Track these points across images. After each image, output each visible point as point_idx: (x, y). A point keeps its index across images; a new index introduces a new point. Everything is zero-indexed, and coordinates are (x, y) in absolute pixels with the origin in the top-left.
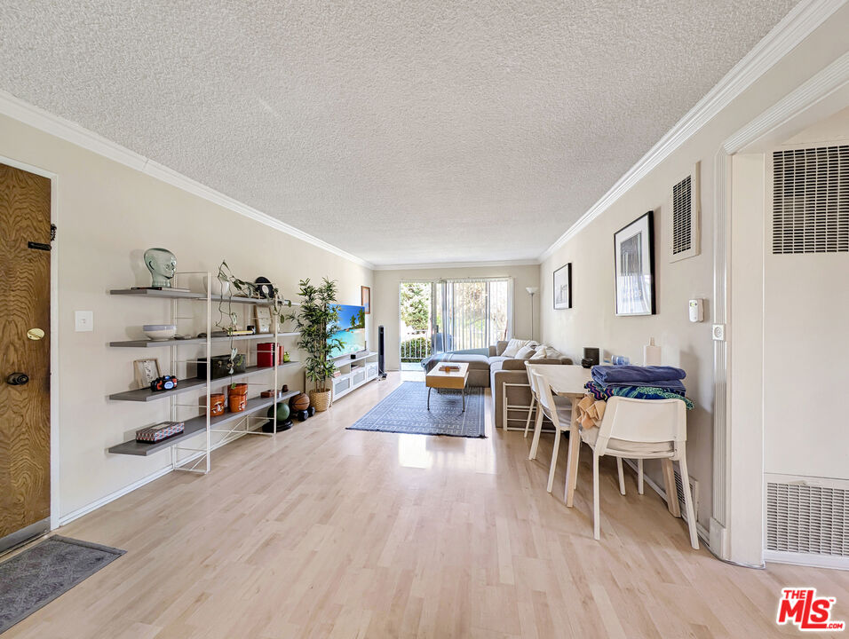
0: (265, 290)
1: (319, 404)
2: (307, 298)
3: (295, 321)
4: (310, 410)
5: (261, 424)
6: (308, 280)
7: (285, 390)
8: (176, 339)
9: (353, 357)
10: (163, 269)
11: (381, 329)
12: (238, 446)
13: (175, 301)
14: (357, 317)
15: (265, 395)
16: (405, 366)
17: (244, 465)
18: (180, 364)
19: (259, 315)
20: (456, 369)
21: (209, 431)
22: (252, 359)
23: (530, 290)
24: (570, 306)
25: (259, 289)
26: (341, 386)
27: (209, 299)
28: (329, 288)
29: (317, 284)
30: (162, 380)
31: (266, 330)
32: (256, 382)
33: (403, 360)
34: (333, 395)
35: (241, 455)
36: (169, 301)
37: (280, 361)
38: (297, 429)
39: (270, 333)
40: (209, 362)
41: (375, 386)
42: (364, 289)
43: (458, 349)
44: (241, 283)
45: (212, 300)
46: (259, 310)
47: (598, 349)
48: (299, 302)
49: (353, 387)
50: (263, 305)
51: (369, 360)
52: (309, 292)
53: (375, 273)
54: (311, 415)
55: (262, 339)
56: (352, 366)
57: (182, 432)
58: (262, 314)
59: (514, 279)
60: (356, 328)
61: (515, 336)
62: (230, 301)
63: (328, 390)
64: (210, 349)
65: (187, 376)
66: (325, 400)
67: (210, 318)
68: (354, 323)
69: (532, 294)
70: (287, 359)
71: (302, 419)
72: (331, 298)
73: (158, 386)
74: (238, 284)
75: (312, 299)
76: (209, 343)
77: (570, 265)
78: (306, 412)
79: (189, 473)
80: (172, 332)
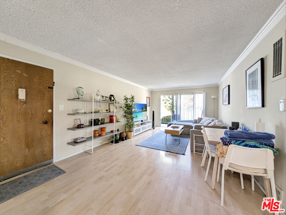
0: (112, 98)
1: (129, 136)
2: (126, 101)
3: (122, 109)
4: (126, 138)
5: (111, 140)
6: (126, 95)
7: (118, 130)
8: (85, 113)
9: (142, 121)
10: (81, 93)
11: (153, 112)
12: (103, 146)
13: (85, 102)
14: (144, 108)
15: (112, 132)
16: (162, 125)
17: (102, 152)
18: (87, 121)
19: (111, 107)
20: (177, 127)
21: (93, 141)
22: (107, 120)
23: (213, 97)
24: (229, 103)
25: (110, 98)
26: (137, 131)
27: (93, 101)
28: (133, 98)
29: (129, 96)
30: (80, 125)
31: (112, 111)
32: (109, 127)
33: (162, 123)
34: (134, 134)
35: (103, 149)
36: (84, 102)
37: (116, 121)
38: (121, 143)
39: (113, 112)
40: (93, 121)
41: (150, 132)
42: (148, 98)
43: (182, 120)
44: (103, 97)
45: (94, 102)
46: (110, 105)
47: (239, 123)
48: (123, 103)
49: (141, 131)
50: (111, 104)
51: (148, 122)
52: (126, 99)
53: (152, 92)
54: (126, 139)
55: (111, 114)
56: (141, 124)
57: (85, 141)
58: (111, 106)
59: (206, 93)
60: (144, 111)
61: (206, 115)
62: (100, 102)
63: (132, 132)
64: (94, 117)
65: (89, 124)
66: (131, 135)
67: (94, 107)
68: (143, 109)
69: (214, 99)
70: (118, 121)
71: (123, 140)
72: (133, 101)
75: (127, 102)
76: (93, 115)
77: (229, 86)
78: (124, 138)
79: (88, 153)
80: (83, 111)
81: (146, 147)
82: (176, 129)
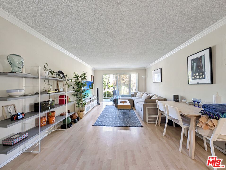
0: (61, 75)
1: (81, 116)
2: (76, 79)
3: (72, 87)
4: (78, 118)
5: (60, 125)
6: (77, 72)
7: (69, 112)
8: (24, 95)
9: (90, 98)
10: (17, 64)
11: (98, 89)
14: (91, 85)
15: (62, 115)
19: (59, 85)
20: (126, 102)
21: (40, 135)
22: (57, 102)
24: (161, 82)
25: (59, 75)
26: (87, 110)
27: (40, 78)
28: (84, 75)
29: (80, 74)
30: (17, 115)
31: (62, 90)
32: (58, 110)
33: (104, 98)
34: (85, 112)
36: (21, 79)
37: (67, 102)
38: (74, 126)
39: (64, 91)
40: (40, 105)
41: (97, 108)
42: (92, 76)
44: (53, 72)
45: (41, 79)
46: (59, 83)
47: (178, 96)
48: (74, 80)
49: (91, 109)
50: (61, 81)
51: (95, 99)
52: (77, 77)
53: (95, 71)
54: (78, 120)
55: (61, 94)
56: (90, 101)
57: (27, 137)
58: (60, 84)
59: (138, 73)
60: (91, 89)
61: (138, 91)
62: (49, 79)
63: (84, 111)
64: (40, 99)
66: (83, 114)
67: (40, 86)
68: (90, 87)
69: (144, 78)
70: (70, 101)
71: (75, 122)
72: (85, 79)
73: (14, 118)
74: (52, 72)
75: (78, 79)
76: (40, 97)
77: (161, 69)
78: (77, 120)
79: (30, 154)
81: (104, 126)
82: (125, 104)
